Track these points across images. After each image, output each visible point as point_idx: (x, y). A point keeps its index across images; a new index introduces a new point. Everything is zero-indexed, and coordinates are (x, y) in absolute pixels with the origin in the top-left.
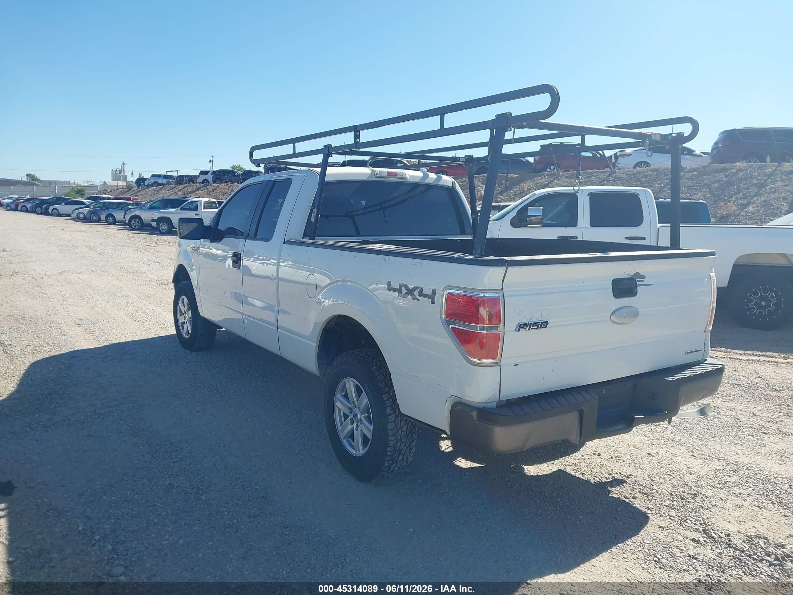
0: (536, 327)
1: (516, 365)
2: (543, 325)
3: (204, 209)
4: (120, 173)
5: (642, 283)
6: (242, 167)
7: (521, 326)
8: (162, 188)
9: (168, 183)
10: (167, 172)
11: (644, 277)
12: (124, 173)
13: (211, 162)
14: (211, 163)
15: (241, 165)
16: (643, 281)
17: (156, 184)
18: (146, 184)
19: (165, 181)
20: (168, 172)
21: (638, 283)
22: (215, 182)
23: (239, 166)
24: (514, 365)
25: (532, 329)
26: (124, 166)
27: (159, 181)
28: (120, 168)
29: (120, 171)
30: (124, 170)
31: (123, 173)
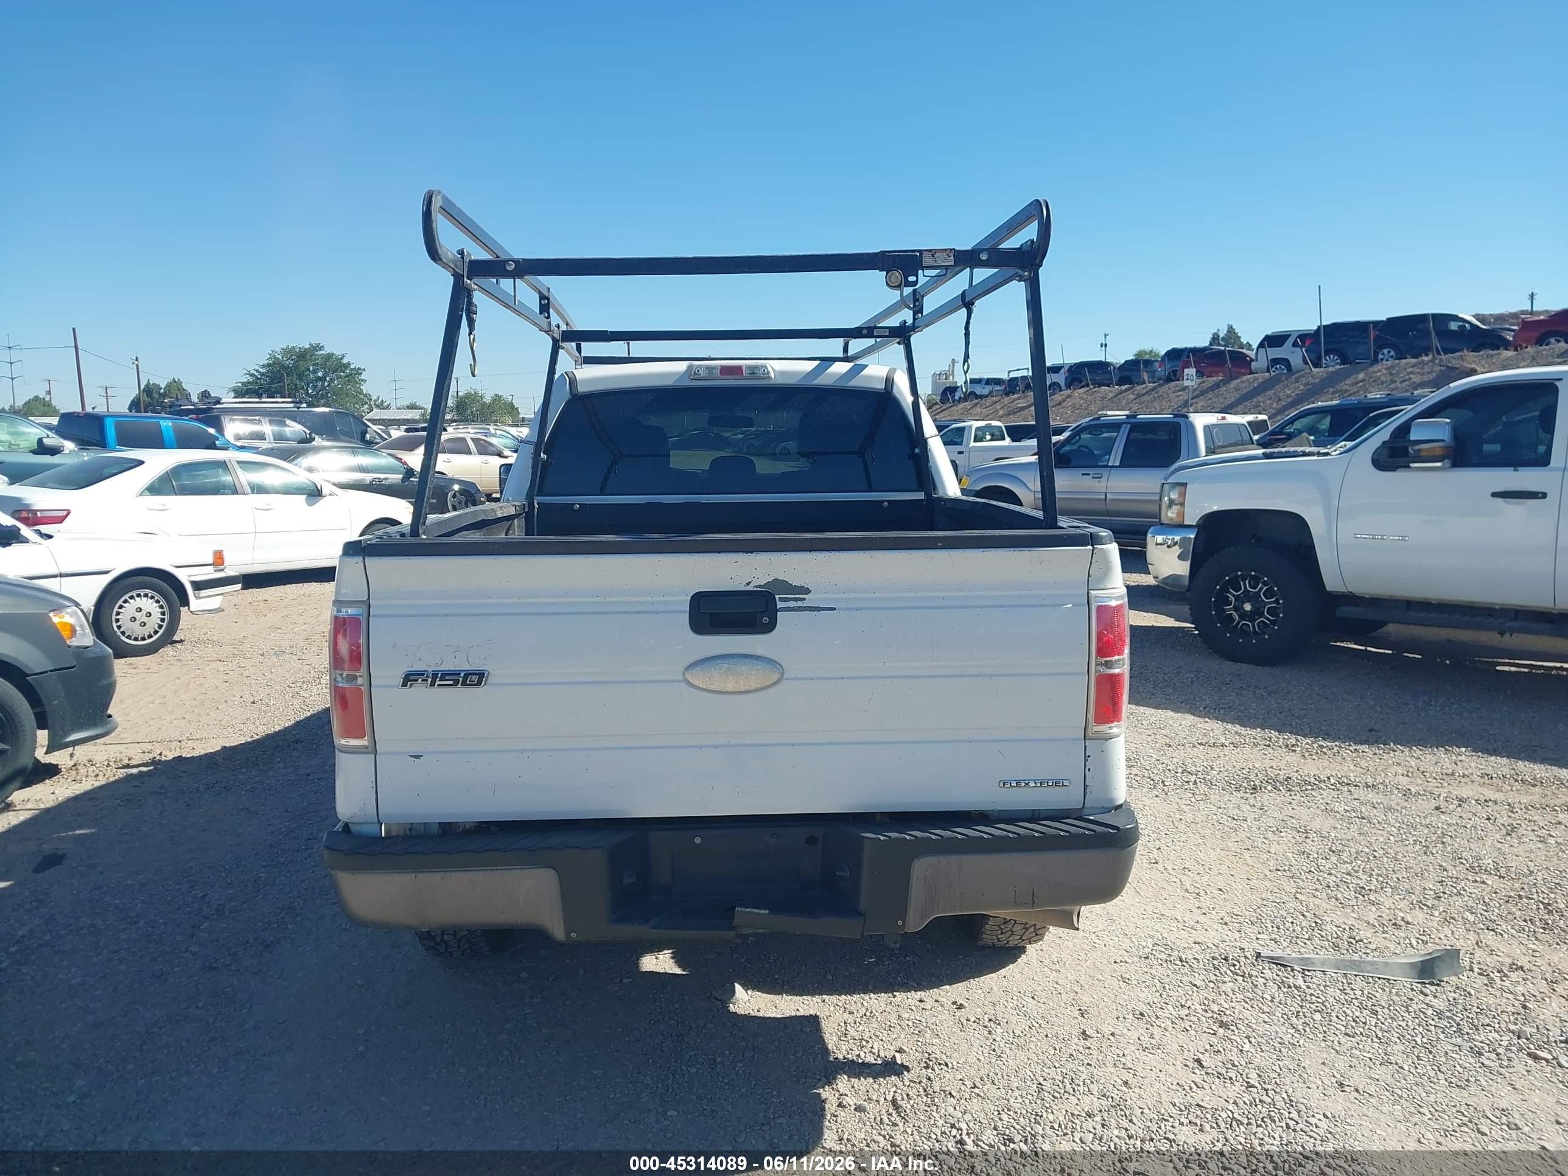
0: (451, 682)
1: (417, 757)
2: (475, 678)
3: (975, 441)
4: (946, 379)
5: (800, 604)
6: (1157, 352)
7: (409, 679)
8: (977, 404)
9: (991, 393)
10: (1009, 372)
11: (807, 591)
12: (953, 378)
13: (1102, 346)
14: (1103, 348)
15: (1155, 349)
16: (804, 599)
17: (973, 395)
18: (957, 398)
19: (986, 390)
20: (1011, 373)
21: (780, 605)
22: (1068, 386)
23: (1151, 352)
24: (411, 756)
25: (439, 685)
26: (953, 366)
27: (979, 390)
28: (947, 369)
29: (946, 374)
30: (953, 372)
31: (951, 377)
